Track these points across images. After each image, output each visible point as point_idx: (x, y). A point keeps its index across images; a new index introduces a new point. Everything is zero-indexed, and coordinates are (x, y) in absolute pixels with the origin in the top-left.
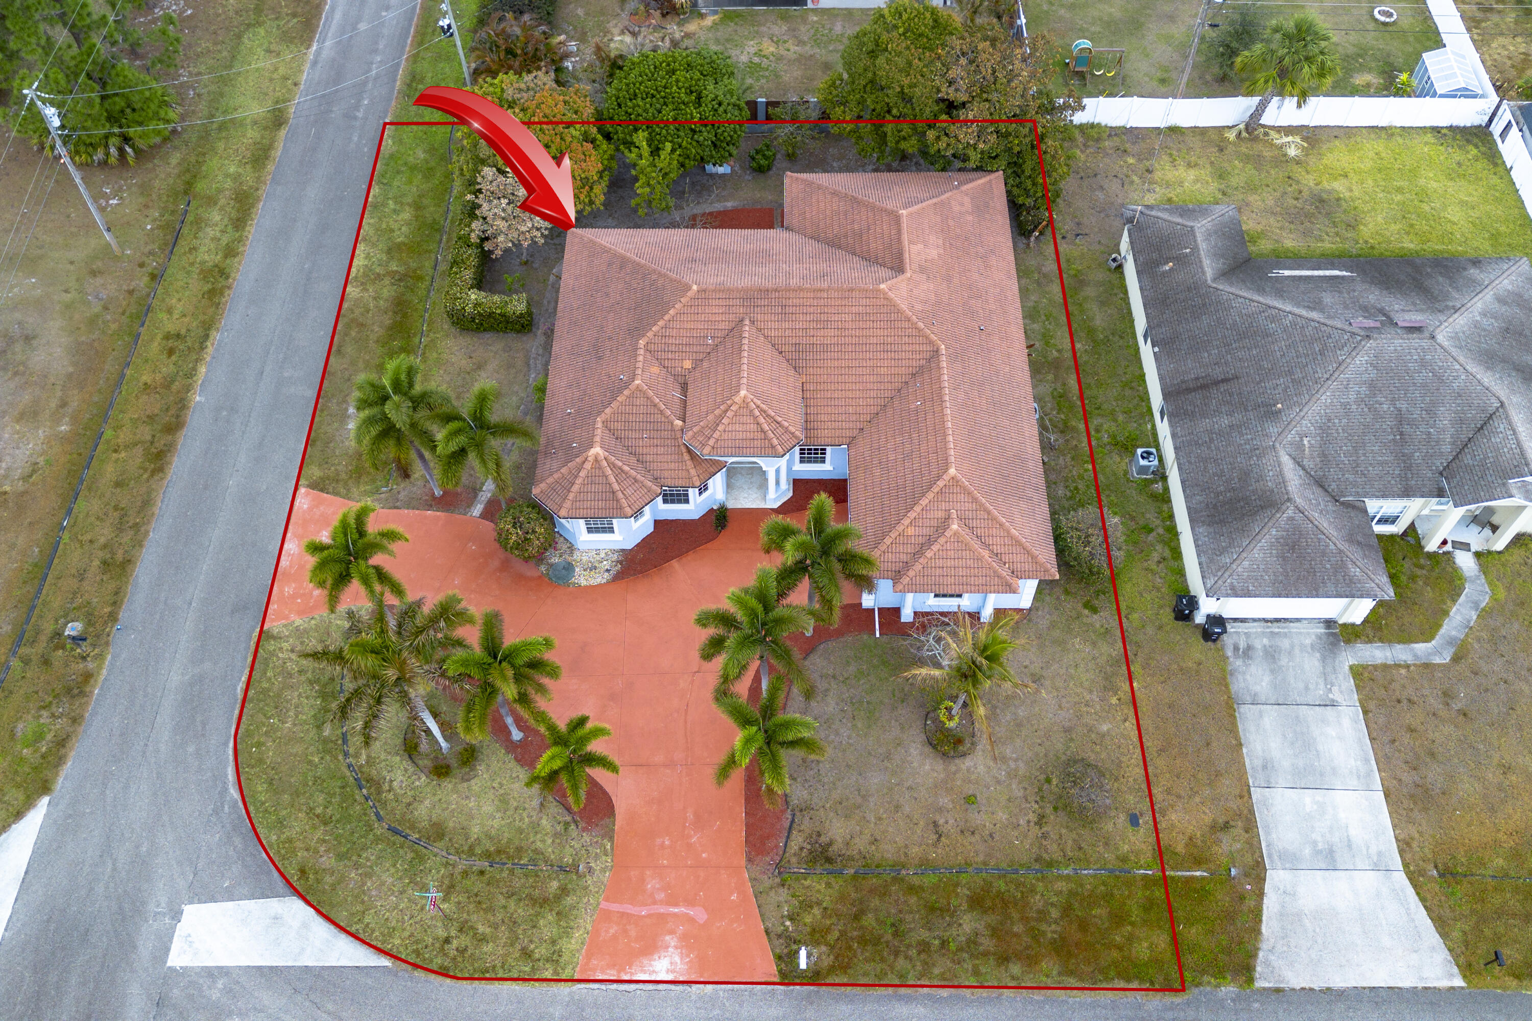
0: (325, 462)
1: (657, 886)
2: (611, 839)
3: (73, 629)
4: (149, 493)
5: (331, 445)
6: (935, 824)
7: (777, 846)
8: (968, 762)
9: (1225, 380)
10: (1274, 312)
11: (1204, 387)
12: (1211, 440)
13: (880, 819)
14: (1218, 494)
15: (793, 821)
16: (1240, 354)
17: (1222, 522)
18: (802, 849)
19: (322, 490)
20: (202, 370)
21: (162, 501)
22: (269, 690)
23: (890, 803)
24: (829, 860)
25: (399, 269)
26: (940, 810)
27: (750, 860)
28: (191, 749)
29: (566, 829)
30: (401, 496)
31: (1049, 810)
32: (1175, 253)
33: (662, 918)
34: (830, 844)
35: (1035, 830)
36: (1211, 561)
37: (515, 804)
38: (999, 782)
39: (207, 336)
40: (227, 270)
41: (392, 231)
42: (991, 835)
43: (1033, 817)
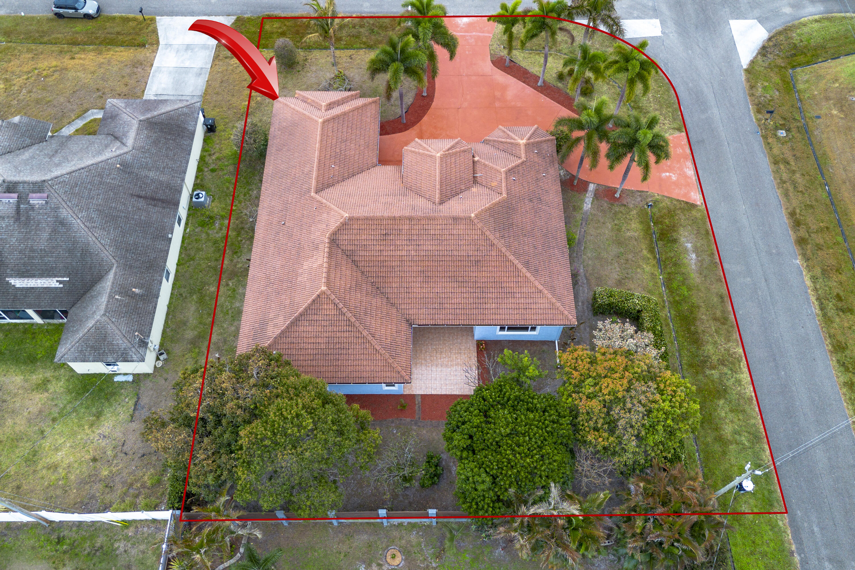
0: (695, 221)
1: (469, 40)
2: (491, 54)
3: (782, 133)
4: (789, 200)
5: (695, 232)
6: (351, 59)
9: (139, 197)
10: (88, 224)
11: (153, 199)
12: (164, 168)
14: (174, 140)
16: (123, 208)
17: (178, 126)
19: (687, 203)
20: (808, 283)
21: (778, 196)
22: (667, 108)
26: (348, 62)
30: (639, 199)
31: (302, 62)
33: (466, 31)
35: (308, 58)
43: (309, 61)
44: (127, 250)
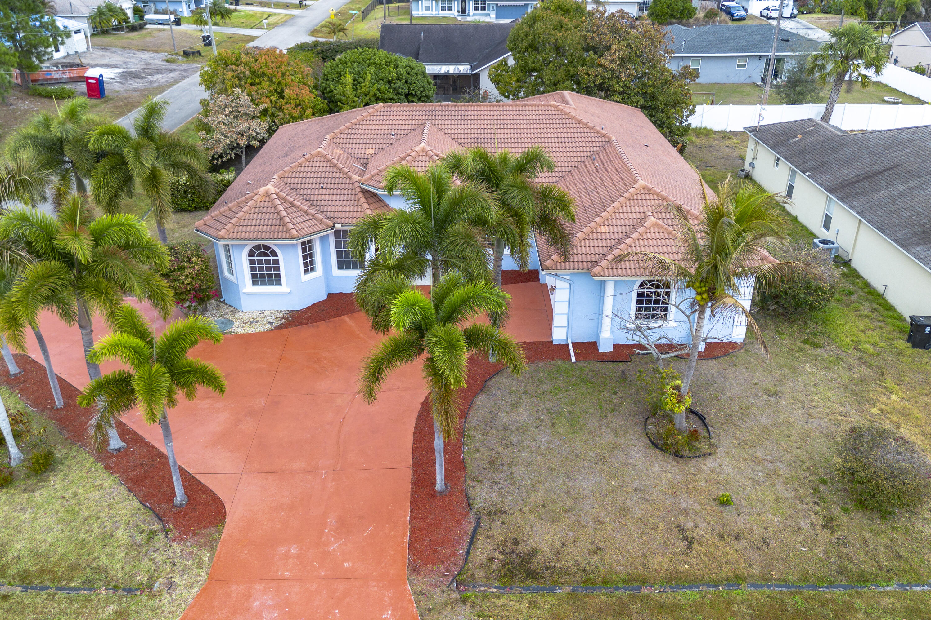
1: (269, 603)
2: (212, 549)
6: (680, 528)
7: (454, 554)
8: (709, 464)
9: (887, 170)
11: (868, 178)
12: (894, 200)
13: (601, 523)
14: (923, 225)
15: (478, 525)
16: (894, 155)
18: (491, 559)
23: (612, 505)
24: (533, 575)
26: (685, 512)
27: (414, 569)
29: (150, 539)
31: (837, 511)
34: (533, 553)
35: (825, 536)
37: (86, 513)
38: (757, 483)
42: (763, 541)
43: (819, 521)
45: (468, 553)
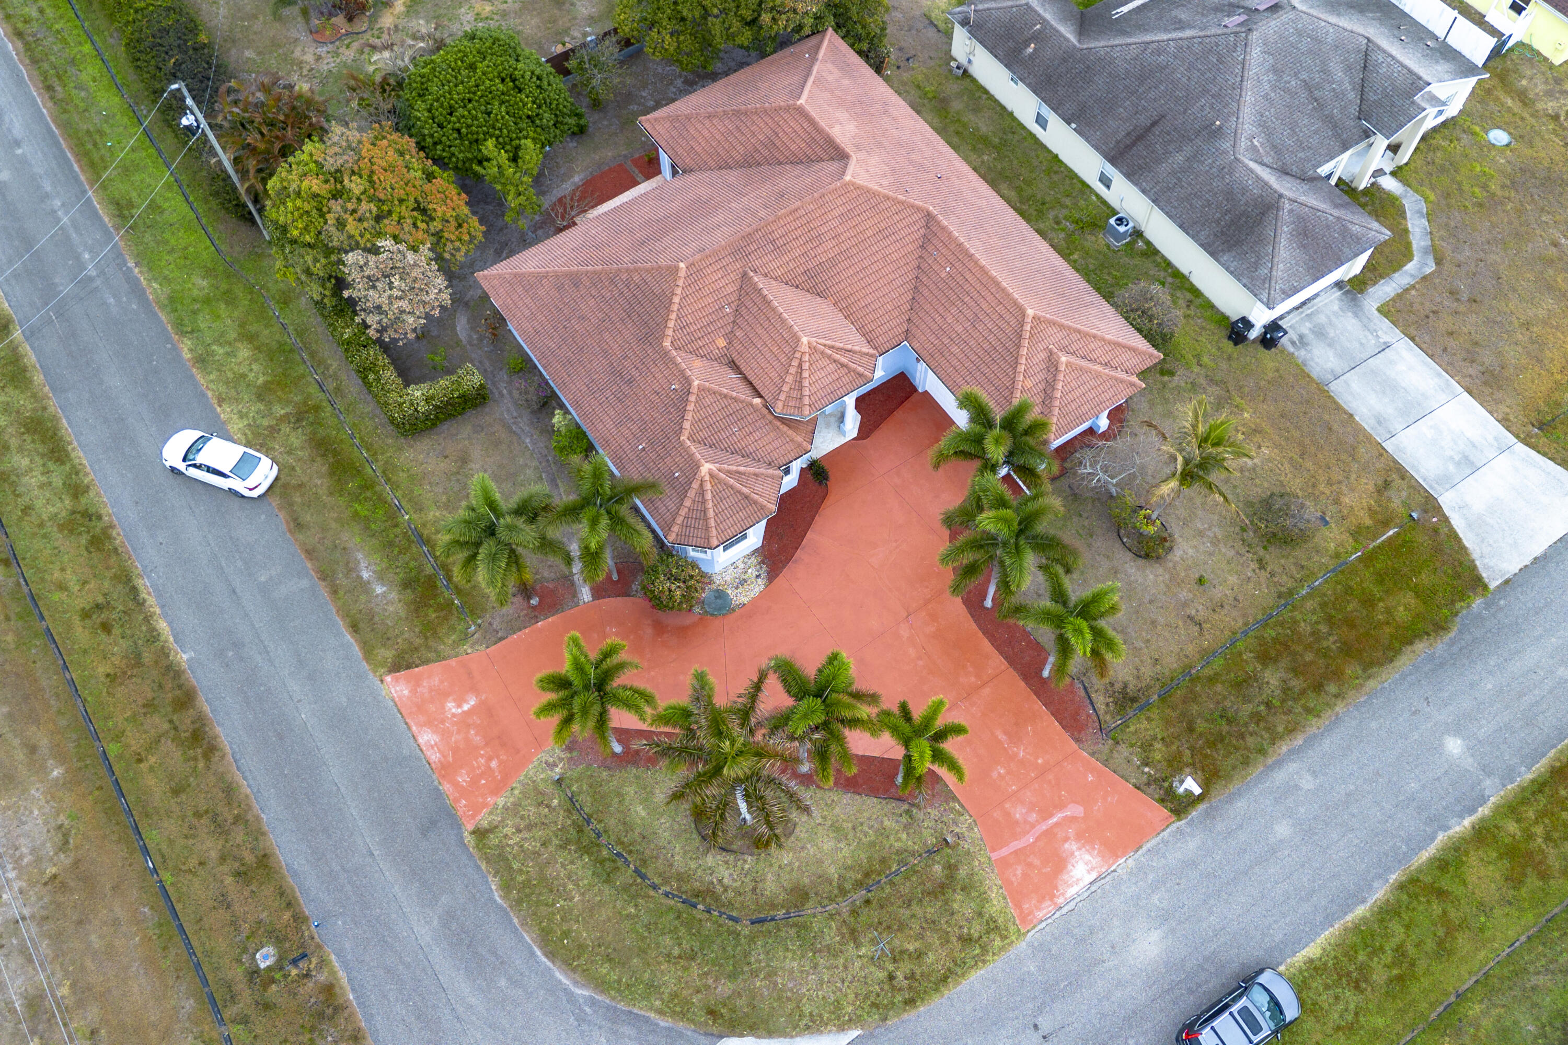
0: (386, 640)
1: (1024, 811)
2: (955, 799)
3: (265, 957)
4: (221, 777)
5: (376, 619)
6: (1190, 617)
7: (1088, 716)
8: (1177, 554)
9: (1154, 124)
10: (1154, 46)
11: (1140, 138)
12: (1179, 179)
13: (1148, 641)
14: (1218, 222)
15: (1085, 688)
16: (1152, 95)
17: (1239, 243)
18: (1107, 705)
19: (408, 667)
20: (162, 625)
21: (245, 778)
22: (529, 881)
23: (1145, 623)
24: (1134, 700)
25: (288, 410)
26: (1185, 604)
27: (1078, 740)
28: (503, 983)
29: (910, 817)
30: (496, 625)
31: (1261, 552)
32: (1027, 34)
33: (1049, 833)
34: (1125, 686)
35: (1264, 574)
36: (1252, 279)
37: (850, 825)
38: (1211, 554)
39: (134, 590)
40: (92, 510)
41: (244, 376)
42: (1235, 599)
43: (1255, 565)
44: (1088, 67)
45: (1094, 709)
